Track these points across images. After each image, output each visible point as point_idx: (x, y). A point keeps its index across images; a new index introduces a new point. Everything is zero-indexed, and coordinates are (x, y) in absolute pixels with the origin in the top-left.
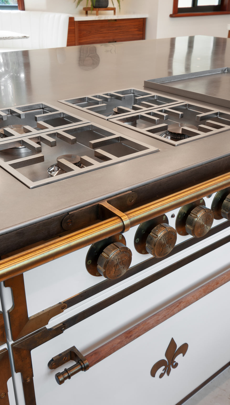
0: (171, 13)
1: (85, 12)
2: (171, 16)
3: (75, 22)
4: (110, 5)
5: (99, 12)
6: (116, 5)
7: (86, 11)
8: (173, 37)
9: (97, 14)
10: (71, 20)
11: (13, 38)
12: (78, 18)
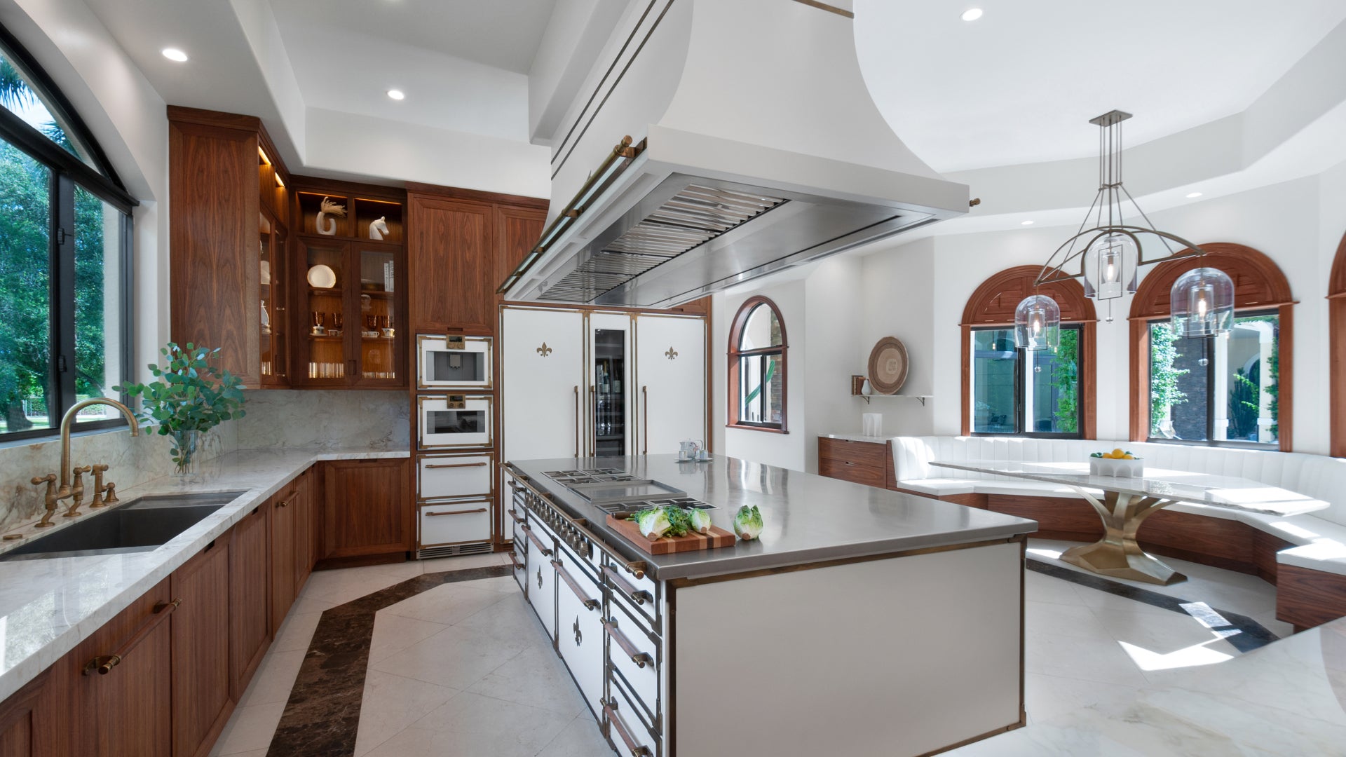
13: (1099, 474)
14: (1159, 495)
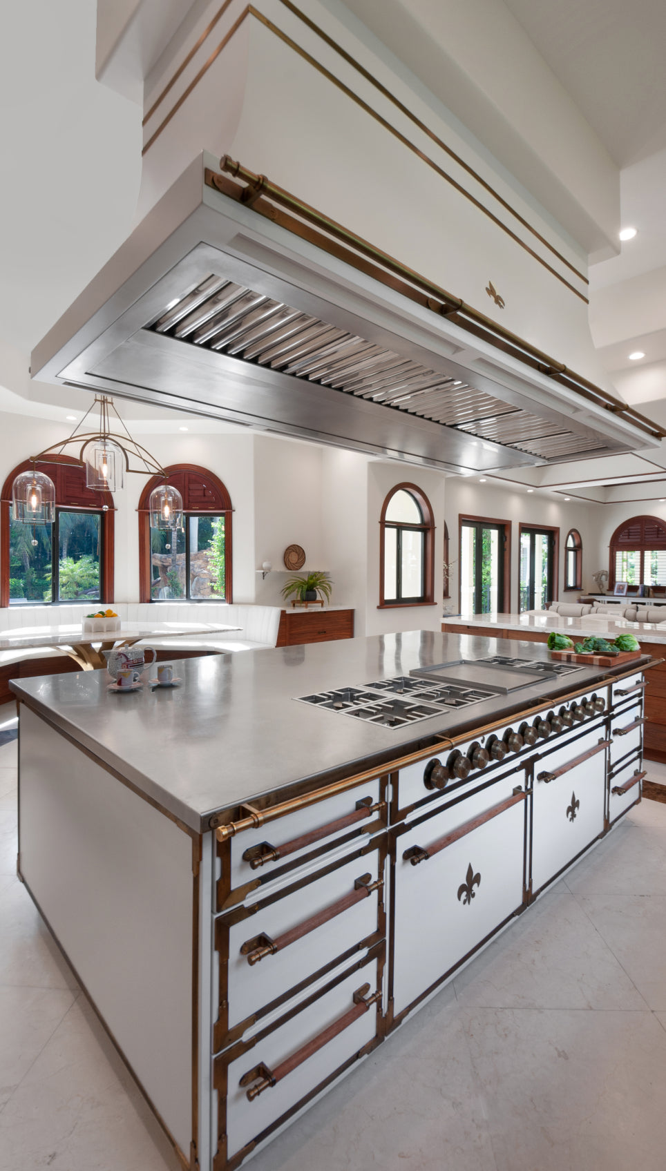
0: (379, 605)
1: (292, 604)
2: (378, 607)
3: (286, 614)
4: (318, 598)
5: (309, 605)
6: (325, 598)
7: (294, 604)
8: (379, 634)
9: (306, 607)
10: (283, 613)
11: (227, 630)
12: (290, 611)
13: (93, 630)
14: (114, 639)
